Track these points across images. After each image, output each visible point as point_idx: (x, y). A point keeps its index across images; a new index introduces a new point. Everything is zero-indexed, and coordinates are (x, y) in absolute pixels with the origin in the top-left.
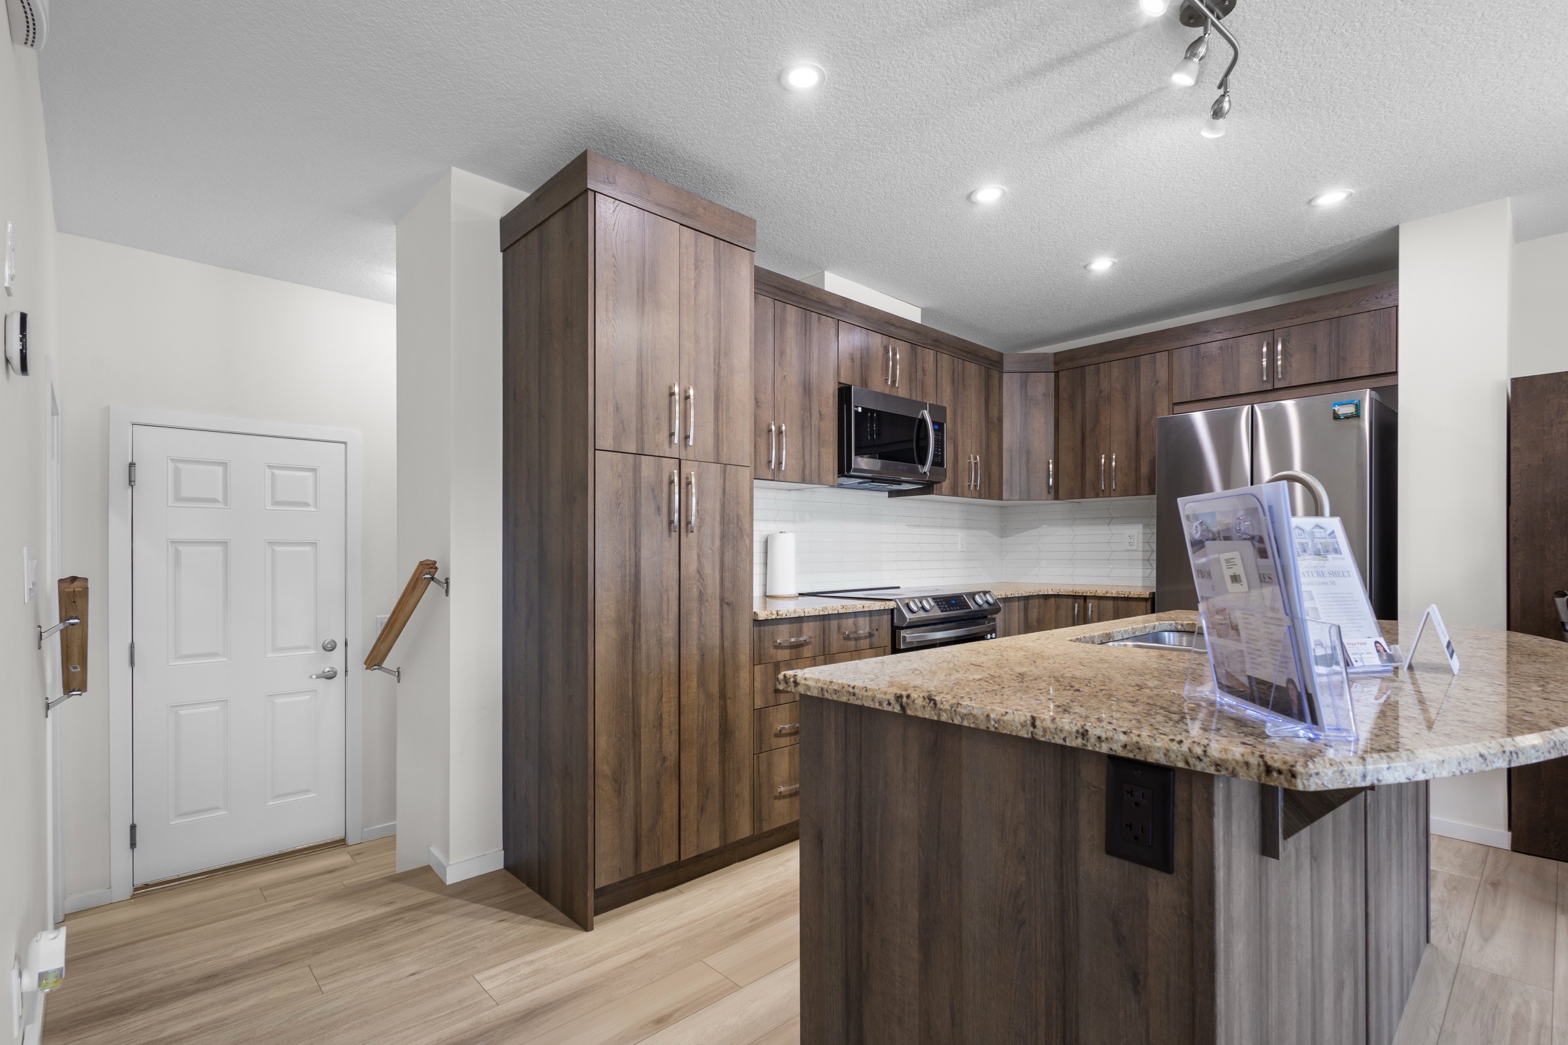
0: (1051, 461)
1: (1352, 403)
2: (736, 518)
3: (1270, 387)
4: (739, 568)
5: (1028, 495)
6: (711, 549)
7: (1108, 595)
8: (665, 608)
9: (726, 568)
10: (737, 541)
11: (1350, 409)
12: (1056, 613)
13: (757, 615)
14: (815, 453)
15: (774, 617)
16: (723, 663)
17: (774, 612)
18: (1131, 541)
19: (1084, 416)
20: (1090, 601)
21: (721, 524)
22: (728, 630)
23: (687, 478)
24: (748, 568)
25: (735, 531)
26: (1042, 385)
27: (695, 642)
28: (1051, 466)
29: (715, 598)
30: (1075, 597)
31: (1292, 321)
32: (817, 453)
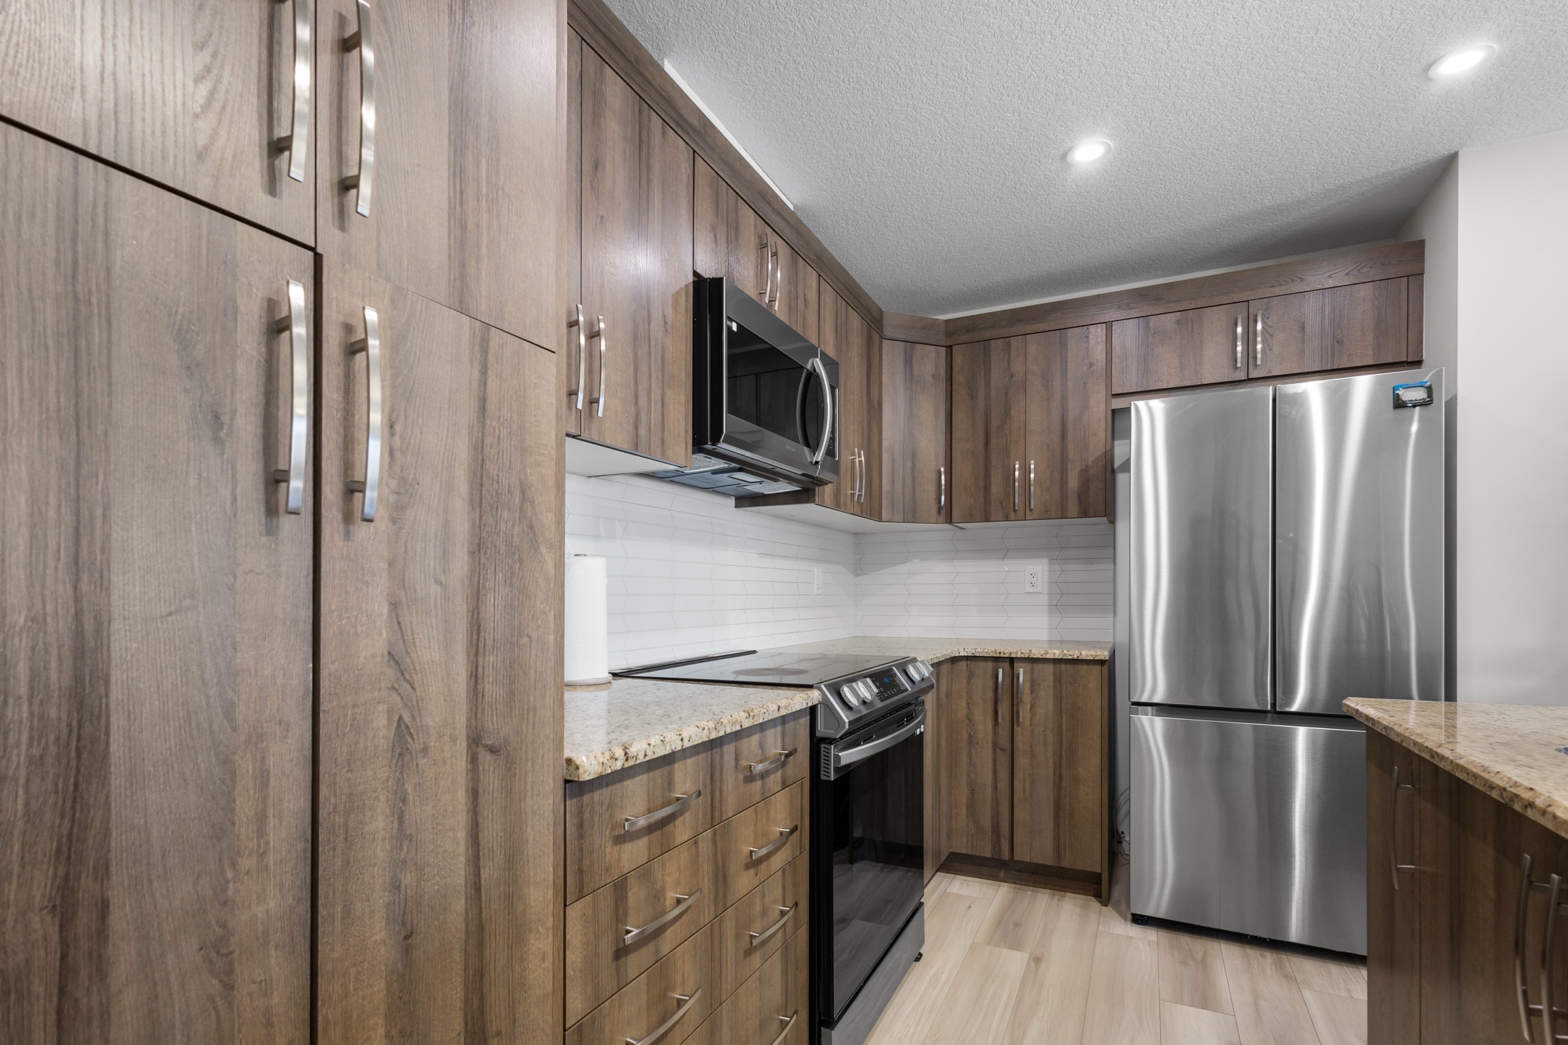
0: (942, 469)
1: (1422, 386)
2: (517, 494)
3: (1243, 376)
4: (525, 640)
5: (912, 515)
6: (438, 582)
7: (1048, 656)
8: (245, 808)
9: (489, 642)
10: (520, 561)
11: (1420, 394)
12: (969, 682)
13: (577, 768)
14: (656, 396)
15: (618, 765)
16: (478, 933)
17: (619, 753)
18: (1033, 580)
19: (987, 408)
20: (1020, 664)
21: (471, 503)
22: (492, 830)
23: (348, 329)
24: (551, 637)
25: (516, 529)
26: (930, 361)
27: (381, 898)
28: (943, 477)
29: (454, 739)
30: (997, 660)
31: (1273, 289)
32: (659, 398)
